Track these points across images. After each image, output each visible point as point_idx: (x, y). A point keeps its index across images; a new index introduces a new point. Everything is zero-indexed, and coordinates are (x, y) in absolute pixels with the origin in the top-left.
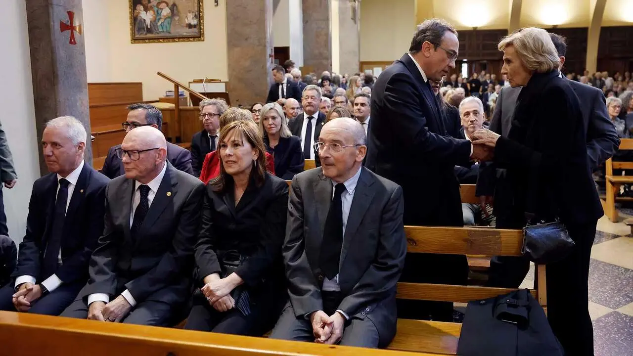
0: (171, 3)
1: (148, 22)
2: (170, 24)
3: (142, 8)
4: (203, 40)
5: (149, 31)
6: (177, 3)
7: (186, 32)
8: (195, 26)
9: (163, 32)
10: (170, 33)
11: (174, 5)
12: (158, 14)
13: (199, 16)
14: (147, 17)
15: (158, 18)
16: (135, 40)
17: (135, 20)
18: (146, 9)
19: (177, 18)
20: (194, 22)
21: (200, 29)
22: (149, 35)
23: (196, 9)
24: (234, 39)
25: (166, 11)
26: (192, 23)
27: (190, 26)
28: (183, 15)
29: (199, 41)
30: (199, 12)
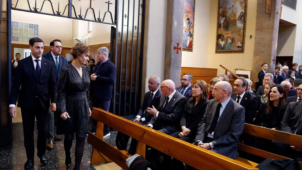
0: (232, 38)
1: (222, 45)
2: (231, 46)
3: (220, 40)
4: (243, 53)
5: (222, 49)
6: (234, 38)
7: (236, 49)
8: (241, 47)
9: (228, 49)
10: (230, 50)
11: (233, 38)
12: (226, 42)
13: (243, 43)
14: (222, 43)
15: (226, 44)
16: (217, 52)
17: (218, 45)
18: (222, 40)
19: (233, 44)
20: (240, 45)
21: (243, 48)
22: (222, 50)
23: (242, 40)
24: (257, 53)
25: (230, 41)
26: (240, 46)
27: (239, 47)
28: (236, 42)
29: (242, 53)
30: (243, 41)
